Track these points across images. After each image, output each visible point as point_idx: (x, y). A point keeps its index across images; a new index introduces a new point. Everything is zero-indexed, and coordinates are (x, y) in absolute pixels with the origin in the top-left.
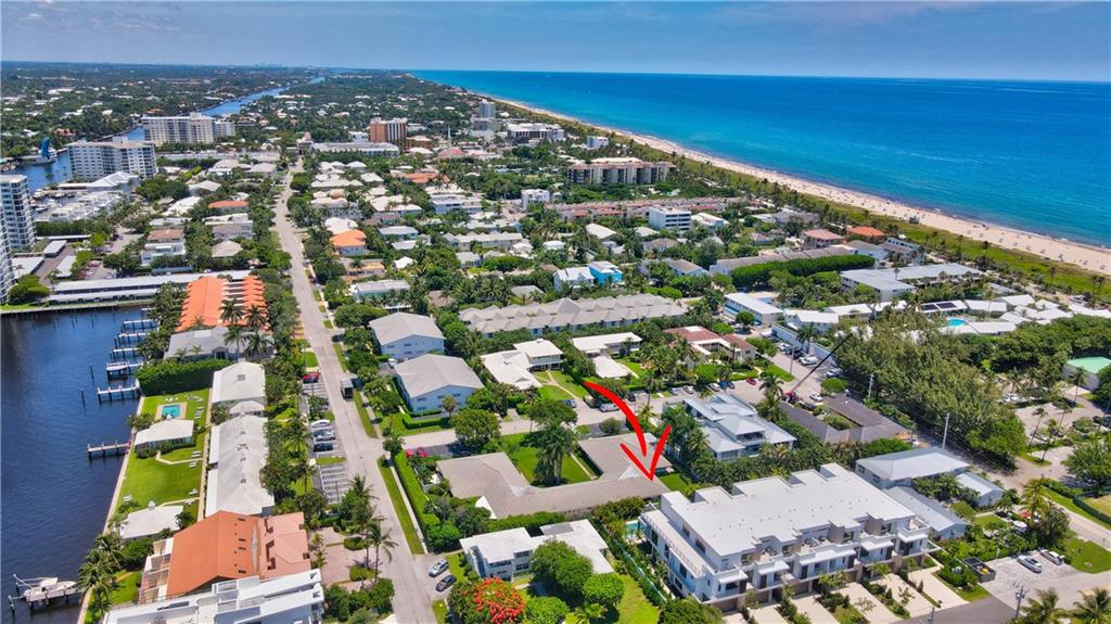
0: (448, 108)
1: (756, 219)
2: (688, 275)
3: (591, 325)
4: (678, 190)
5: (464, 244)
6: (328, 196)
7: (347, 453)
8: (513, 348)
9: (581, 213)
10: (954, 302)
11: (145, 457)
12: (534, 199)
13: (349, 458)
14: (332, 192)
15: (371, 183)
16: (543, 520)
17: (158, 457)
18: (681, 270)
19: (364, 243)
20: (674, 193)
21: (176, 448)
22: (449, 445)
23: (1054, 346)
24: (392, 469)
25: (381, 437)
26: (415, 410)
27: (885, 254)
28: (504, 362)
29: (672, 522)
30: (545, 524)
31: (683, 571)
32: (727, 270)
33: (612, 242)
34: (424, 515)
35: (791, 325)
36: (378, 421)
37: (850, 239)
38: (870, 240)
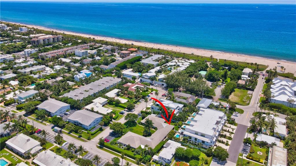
1: (100, 49)
4: (71, 43)
8: (92, 102)
9: (53, 55)
10: (166, 64)
13: (88, 151)
18: (104, 68)
20: (70, 45)
22: (109, 135)
23: (195, 70)
24: (104, 148)
25: (87, 140)
26: (89, 129)
27: (142, 55)
28: (97, 107)
29: (190, 133)
30: (164, 145)
31: (203, 142)
32: (115, 66)
33: (72, 63)
34: (135, 156)
35: (145, 77)
36: (81, 136)
37: (132, 52)
38: (136, 51)
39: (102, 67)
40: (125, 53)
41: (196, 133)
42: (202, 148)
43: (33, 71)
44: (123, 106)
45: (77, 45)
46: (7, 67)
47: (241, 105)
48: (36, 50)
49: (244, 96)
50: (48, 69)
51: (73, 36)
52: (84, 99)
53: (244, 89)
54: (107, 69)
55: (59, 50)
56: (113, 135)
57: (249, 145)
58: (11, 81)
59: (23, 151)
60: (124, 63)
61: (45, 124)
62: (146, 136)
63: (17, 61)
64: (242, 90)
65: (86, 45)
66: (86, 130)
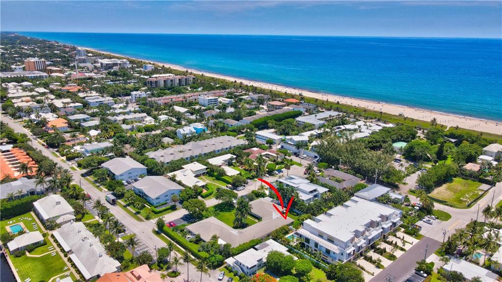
0: (56, 52)
1: (242, 98)
2: (235, 125)
3: (210, 153)
4: (202, 88)
5: (120, 121)
6: (22, 101)
7: (134, 232)
8: (183, 168)
9: (166, 101)
10: (340, 126)
11: (20, 256)
12: (138, 96)
13: (137, 234)
14: (24, 99)
15: (42, 93)
16: (254, 244)
17: (28, 254)
18: (230, 124)
19: (67, 125)
20: (200, 89)
21: (36, 247)
22: (181, 218)
23: (386, 139)
24: (163, 234)
25: (145, 220)
26: (155, 204)
27: (305, 109)
28: (184, 175)
29: (311, 233)
30: (256, 245)
31: (328, 252)
32: (249, 122)
33: (188, 114)
34: (199, 253)
35: (289, 142)
36: (138, 213)
37: (288, 104)
38: (296, 104)
39: (227, 121)
40: (276, 106)
41: (321, 235)
42: (324, 261)
43: (127, 119)
44: (228, 179)
45: (208, 91)
46: (98, 112)
47: (451, 206)
48: (148, 94)
49: (468, 192)
50: (149, 119)
51: (213, 78)
52: (172, 163)
53: (474, 181)
54: (233, 125)
55: (179, 96)
56: (188, 218)
57: (425, 275)
58: (92, 130)
59: (45, 217)
60: (266, 118)
61: (101, 190)
62: (235, 228)
63: (115, 106)
64: (469, 182)
65: (224, 91)
66: (151, 204)
